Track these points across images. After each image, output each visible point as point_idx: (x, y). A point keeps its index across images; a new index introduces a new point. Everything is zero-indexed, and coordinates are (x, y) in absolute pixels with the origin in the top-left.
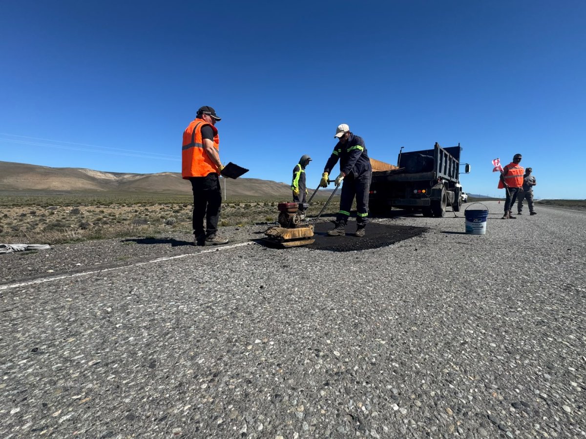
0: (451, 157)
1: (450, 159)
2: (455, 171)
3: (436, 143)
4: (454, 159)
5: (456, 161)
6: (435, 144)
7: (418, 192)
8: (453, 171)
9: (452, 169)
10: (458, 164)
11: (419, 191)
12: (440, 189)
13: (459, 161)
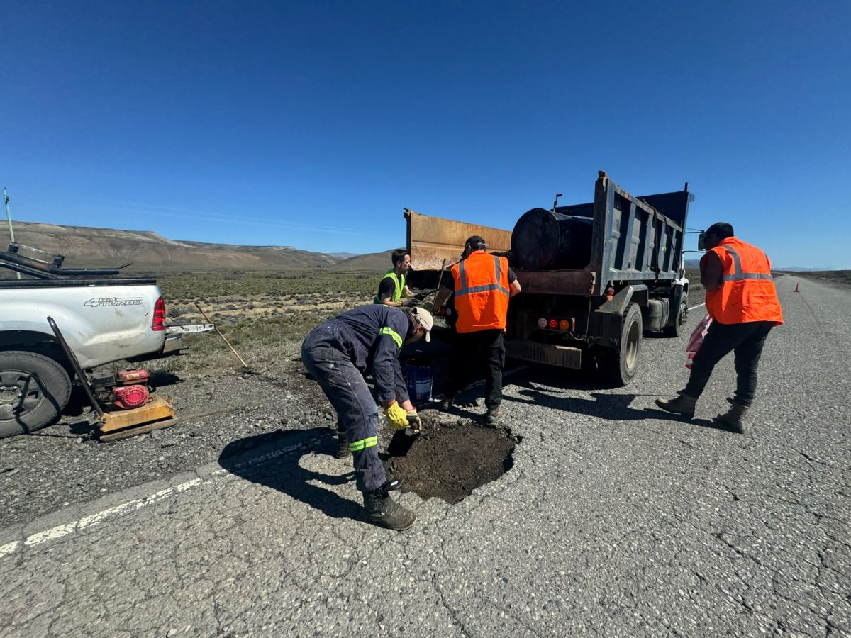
0: (660, 217)
1: (658, 225)
2: (673, 251)
3: (602, 174)
4: (670, 223)
5: (676, 227)
6: (597, 177)
7: (548, 326)
8: (667, 254)
9: (663, 248)
10: (680, 236)
11: (553, 323)
12: (616, 314)
13: (683, 227)
